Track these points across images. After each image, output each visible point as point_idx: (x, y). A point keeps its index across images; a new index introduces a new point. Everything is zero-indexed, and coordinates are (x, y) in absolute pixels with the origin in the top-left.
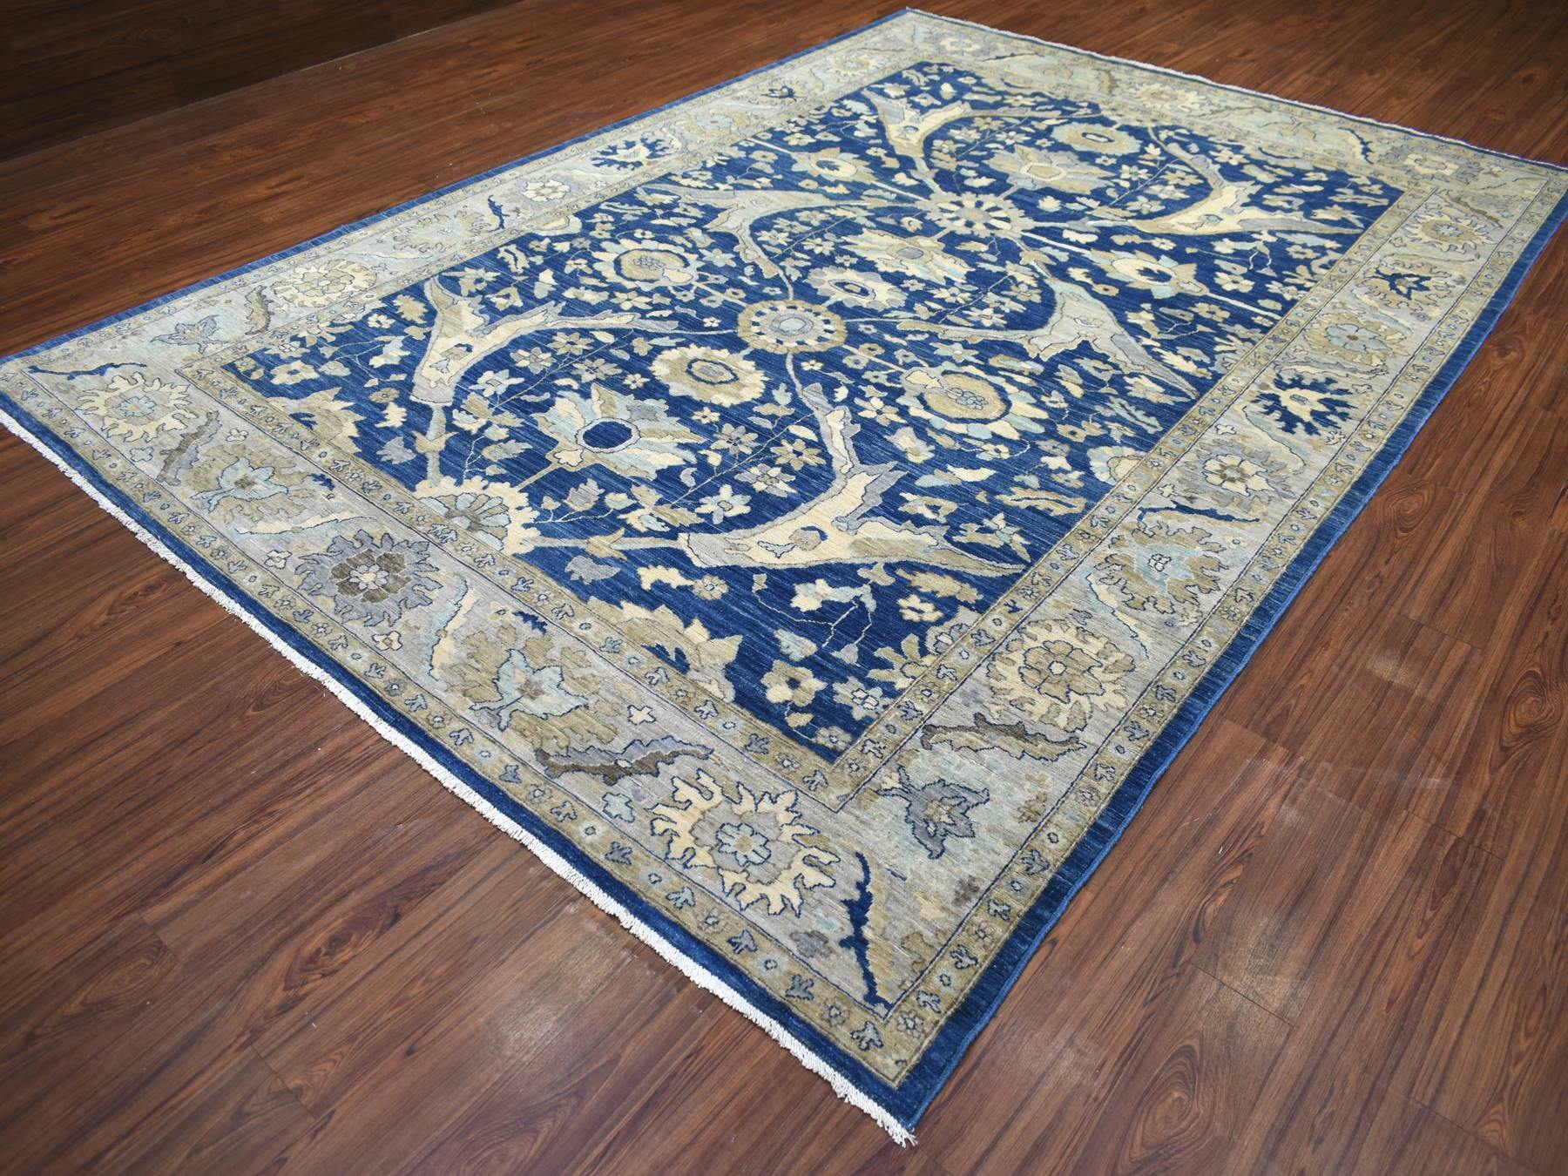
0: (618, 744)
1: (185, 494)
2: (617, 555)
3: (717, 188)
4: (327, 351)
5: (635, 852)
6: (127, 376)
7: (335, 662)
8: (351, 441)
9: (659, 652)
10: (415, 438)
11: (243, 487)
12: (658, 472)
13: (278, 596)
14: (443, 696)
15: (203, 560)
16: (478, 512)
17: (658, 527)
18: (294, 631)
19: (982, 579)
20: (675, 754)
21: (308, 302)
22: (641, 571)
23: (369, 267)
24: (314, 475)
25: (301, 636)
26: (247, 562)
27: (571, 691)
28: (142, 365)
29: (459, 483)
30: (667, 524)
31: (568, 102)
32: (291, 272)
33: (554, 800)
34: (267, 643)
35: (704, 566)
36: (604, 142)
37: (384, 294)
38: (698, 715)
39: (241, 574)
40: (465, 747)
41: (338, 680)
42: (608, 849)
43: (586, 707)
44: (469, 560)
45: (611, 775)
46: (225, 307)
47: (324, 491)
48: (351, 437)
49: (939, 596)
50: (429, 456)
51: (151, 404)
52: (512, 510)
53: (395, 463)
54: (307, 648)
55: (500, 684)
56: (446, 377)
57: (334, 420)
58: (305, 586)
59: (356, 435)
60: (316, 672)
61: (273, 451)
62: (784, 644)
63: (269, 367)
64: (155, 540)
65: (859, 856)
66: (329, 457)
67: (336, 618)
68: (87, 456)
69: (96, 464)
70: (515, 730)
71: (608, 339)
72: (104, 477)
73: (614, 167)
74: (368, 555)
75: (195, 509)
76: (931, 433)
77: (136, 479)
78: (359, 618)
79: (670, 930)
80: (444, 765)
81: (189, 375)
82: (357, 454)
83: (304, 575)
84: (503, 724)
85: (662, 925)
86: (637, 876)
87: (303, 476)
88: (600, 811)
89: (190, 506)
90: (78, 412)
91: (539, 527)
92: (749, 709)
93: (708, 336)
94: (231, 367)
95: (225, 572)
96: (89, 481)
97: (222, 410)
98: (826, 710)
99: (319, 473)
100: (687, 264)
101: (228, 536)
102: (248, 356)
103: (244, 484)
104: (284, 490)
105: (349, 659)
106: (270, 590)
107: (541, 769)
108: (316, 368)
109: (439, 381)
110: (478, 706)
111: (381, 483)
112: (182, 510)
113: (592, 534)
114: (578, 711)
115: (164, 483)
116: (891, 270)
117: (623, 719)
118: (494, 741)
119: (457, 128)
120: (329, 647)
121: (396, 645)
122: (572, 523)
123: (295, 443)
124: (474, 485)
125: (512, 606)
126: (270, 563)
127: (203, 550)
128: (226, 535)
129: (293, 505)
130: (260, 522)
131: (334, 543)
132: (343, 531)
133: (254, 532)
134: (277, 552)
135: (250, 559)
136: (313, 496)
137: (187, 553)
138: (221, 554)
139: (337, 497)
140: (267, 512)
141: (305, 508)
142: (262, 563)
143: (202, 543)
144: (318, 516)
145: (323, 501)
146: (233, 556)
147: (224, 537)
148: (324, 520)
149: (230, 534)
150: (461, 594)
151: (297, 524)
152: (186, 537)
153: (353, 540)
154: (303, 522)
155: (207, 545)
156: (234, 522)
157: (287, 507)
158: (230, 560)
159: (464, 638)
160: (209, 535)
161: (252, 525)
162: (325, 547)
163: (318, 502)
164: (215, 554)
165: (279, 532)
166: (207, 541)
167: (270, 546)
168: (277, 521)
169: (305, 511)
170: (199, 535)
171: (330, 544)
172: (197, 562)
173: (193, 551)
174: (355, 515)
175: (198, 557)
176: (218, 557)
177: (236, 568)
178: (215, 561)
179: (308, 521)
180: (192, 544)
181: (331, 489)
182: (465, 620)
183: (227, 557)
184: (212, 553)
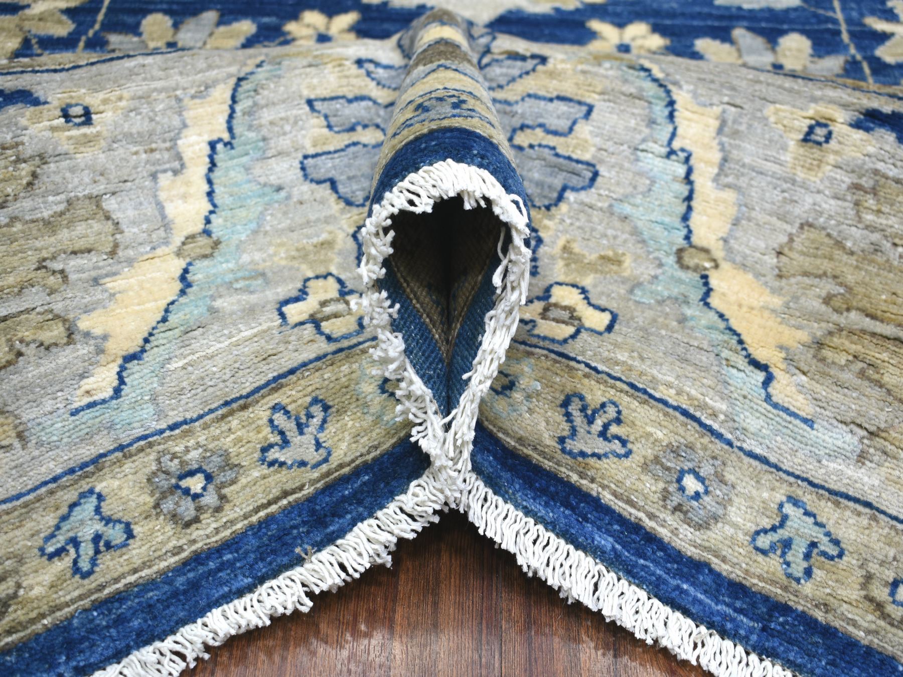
26: (293, 397)
47: (31, 126)
95: (309, 483)
127: (137, 552)
128: (87, 452)
129: (49, 225)
130: (83, 324)
131: (333, 184)
132: (284, 143)
133: (133, 347)
134: (297, 300)
135: (276, 383)
136: (43, 158)
137: (120, 621)
138: (196, 484)
139: (93, 101)
140: (35, 298)
141: (96, 199)
142: (323, 346)
143: (87, 550)
144: (165, 180)
145: (88, 141)
146: (227, 442)
147: (97, 460)
148: (197, 170)
149: (88, 438)
150: (660, 111)
151: (166, 242)
152: (16, 614)
153: (346, 139)
154: (166, 225)
155: (116, 534)
156: (28, 414)
157: (47, 243)
158: (247, 456)
159: (771, 260)
160: (50, 520)
161: (83, 350)
162: (335, 206)
163: (85, 156)
164: (187, 508)
165: (178, 286)
166: (87, 533)
167: (251, 312)
168: (111, 284)
169: (110, 204)
170: (35, 561)
171: (325, 191)
172: (194, 586)
173: (118, 598)
174: (222, 93)
175: (167, 577)
176: (211, 499)
177: (307, 439)
178: (229, 513)
179: (171, 210)
180: (74, 589)
181: (36, 102)
182: (730, 196)
183: (228, 465)
184: (174, 517)
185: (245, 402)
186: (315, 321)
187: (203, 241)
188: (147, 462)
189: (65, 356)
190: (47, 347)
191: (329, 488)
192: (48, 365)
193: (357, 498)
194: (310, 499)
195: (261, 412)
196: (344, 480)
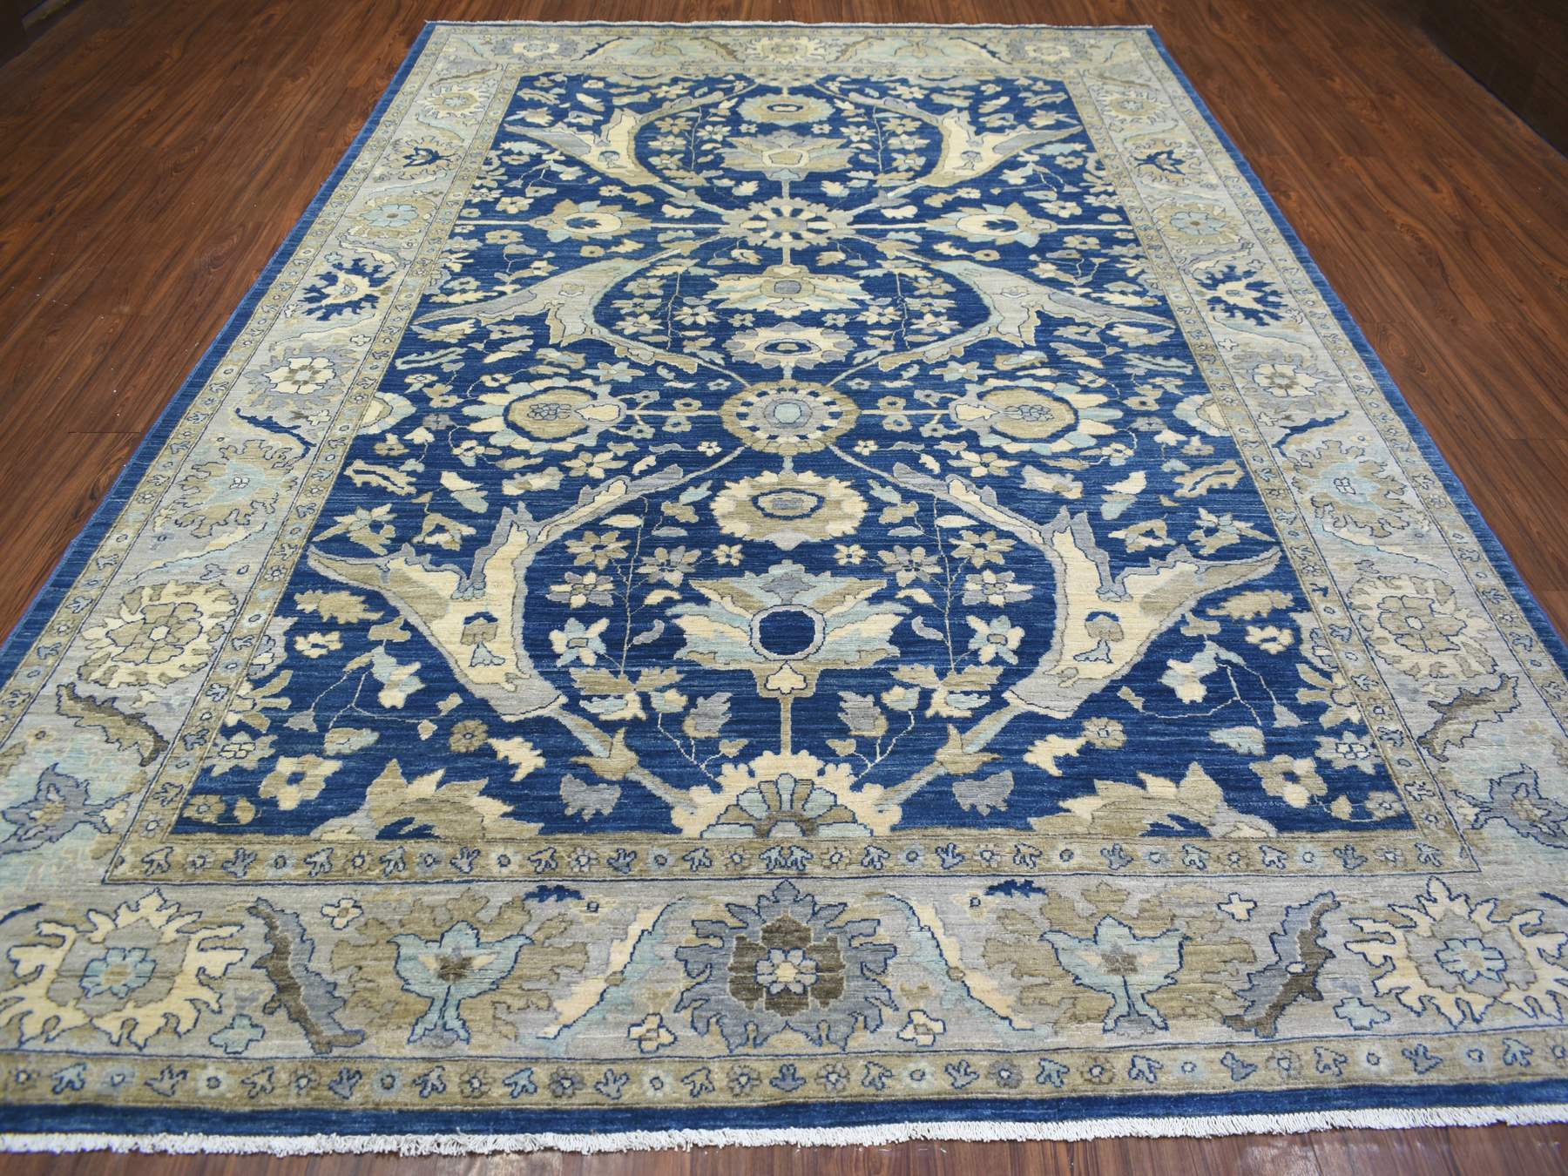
0: (1266, 954)
1: (389, 1043)
2: (987, 757)
3: (502, 294)
4: (304, 721)
5: (1428, 1045)
6: (31, 937)
7: (905, 1102)
8: (507, 820)
9: (1158, 830)
10: (586, 766)
11: (459, 976)
12: (891, 642)
13: (719, 1078)
14: (1061, 1041)
15: (554, 1111)
16: (786, 806)
17: (976, 702)
18: (805, 1105)
19: (1266, 578)
20: (1316, 922)
21: (172, 670)
22: (1029, 758)
23: (196, 579)
24: (530, 895)
25: (823, 1105)
26: (618, 1069)
27: (1151, 933)
28: (31, 908)
29: (717, 788)
30: (981, 694)
31: (167, 253)
32: (79, 643)
33: (1305, 1058)
34: (789, 1147)
35: (1069, 715)
36: (293, 287)
37: (271, 605)
38: (1273, 868)
39: (634, 1088)
40: (1162, 1078)
41: (938, 1119)
42: (1410, 1065)
43: (1186, 938)
44: (855, 869)
45: (1305, 987)
46: (42, 744)
47: (573, 908)
48: (505, 815)
49: (1265, 615)
50: (633, 776)
51: (137, 955)
52: (818, 781)
53: (607, 811)
54: (850, 1113)
55: (1086, 981)
56: (510, 667)
57: (448, 807)
58: (735, 1040)
59: (509, 809)
60: (899, 1132)
61: (427, 899)
62: (1233, 744)
63: (252, 794)
64: (443, 1139)
65: (1545, 895)
66: (516, 859)
67: (825, 1049)
68: (148, 1099)
69: (181, 1098)
70: (1176, 1017)
71: (632, 521)
72: (226, 1108)
73: (347, 312)
74: (744, 947)
75: (439, 1053)
76: (1051, 463)
77: (284, 1077)
78: (853, 1029)
79: (1551, 1092)
80: (1167, 1115)
81: (136, 873)
82: (542, 832)
83: (714, 1028)
84: (1158, 1021)
85: (1537, 1093)
86: (1461, 1068)
87: (520, 903)
88: (1352, 1032)
89: (425, 1053)
90: (28, 1046)
91: (871, 778)
92: (1301, 829)
93: (727, 465)
94: (185, 826)
95: (607, 1104)
96: (207, 1133)
97: (265, 893)
98: (1343, 782)
99: (533, 887)
100: (594, 396)
101: (542, 1054)
102: (193, 793)
103: (454, 970)
104: (521, 941)
105: (915, 1085)
106: (700, 1078)
107: (1249, 1037)
108: (320, 753)
109: (509, 678)
110: (1110, 1024)
111: (629, 848)
112: (421, 1068)
113: (933, 751)
114: (1186, 949)
115: (336, 1052)
116: (797, 313)
117: (1231, 924)
118: (1175, 1047)
119: (53, 340)
120: (872, 1090)
121: (938, 1027)
122: (892, 752)
123: (444, 870)
124: (734, 778)
125: (976, 887)
126: (647, 1046)
127: (535, 1098)
128: (535, 1054)
129: (563, 951)
130: (555, 1004)
131: (686, 962)
132: (674, 938)
133: (569, 1022)
134: (639, 1025)
135: (614, 1061)
136: (572, 922)
137: (517, 1119)
138: (567, 1083)
139: (602, 901)
140: (543, 984)
141: (585, 944)
142: (638, 1054)
143: (519, 1089)
144: (616, 942)
145: (593, 919)
146: (586, 1074)
147: (537, 1059)
148: (630, 942)
149: (538, 1049)
150: (909, 913)
151: (603, 972)
152: (484, 1100)
153: (703, 941)
154: (607, 963)
155: (531, 1088)
156: (522, 1031)
157: (558, 959)
158: (590, 1082)
159: (982, 961)
160: (512, 1071)
161: (551, 1015)
162: (682, 974)
163: (588, 925)
164: (559, 1090)
165: (597, 998)
166: (522, 1082)
167: (618, 1025)
168: (574, 988)
169: (590, 948)
170: (499, 1083)
171: (681, 966)
172: (549, 1120)
173: (521, 1111)
174: (658, 909)
175: (541, 1112)
176: (569, 1092)
177: (615, 1087)
178: (573, 1100)
179: (612, 958)
180: (507, 1101)
181: (580, 898)
182: (953, 939)
183: (582, 1082)
184: (554, 1092)
185: (600, 1062)
186: (640, 1040)
187: (619, 976)
188: (553, 1068)
189: (543, 1015)
190: (539, 1009)
191: (614, 1111)
192: (536, 1016)
193: (621, 1121)
194: (605, 1111)
195: (604, 1068)
196: (620, 1111)
